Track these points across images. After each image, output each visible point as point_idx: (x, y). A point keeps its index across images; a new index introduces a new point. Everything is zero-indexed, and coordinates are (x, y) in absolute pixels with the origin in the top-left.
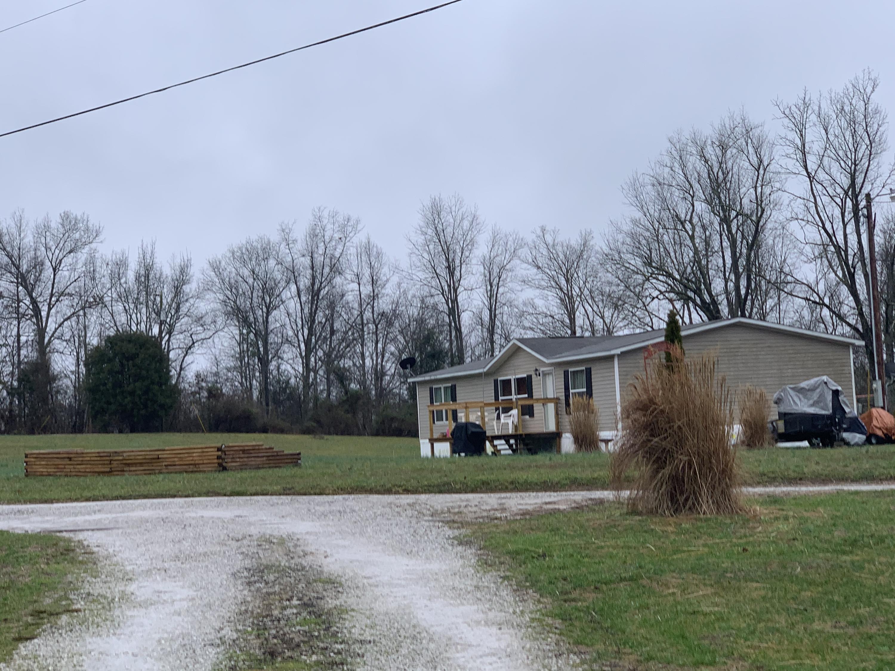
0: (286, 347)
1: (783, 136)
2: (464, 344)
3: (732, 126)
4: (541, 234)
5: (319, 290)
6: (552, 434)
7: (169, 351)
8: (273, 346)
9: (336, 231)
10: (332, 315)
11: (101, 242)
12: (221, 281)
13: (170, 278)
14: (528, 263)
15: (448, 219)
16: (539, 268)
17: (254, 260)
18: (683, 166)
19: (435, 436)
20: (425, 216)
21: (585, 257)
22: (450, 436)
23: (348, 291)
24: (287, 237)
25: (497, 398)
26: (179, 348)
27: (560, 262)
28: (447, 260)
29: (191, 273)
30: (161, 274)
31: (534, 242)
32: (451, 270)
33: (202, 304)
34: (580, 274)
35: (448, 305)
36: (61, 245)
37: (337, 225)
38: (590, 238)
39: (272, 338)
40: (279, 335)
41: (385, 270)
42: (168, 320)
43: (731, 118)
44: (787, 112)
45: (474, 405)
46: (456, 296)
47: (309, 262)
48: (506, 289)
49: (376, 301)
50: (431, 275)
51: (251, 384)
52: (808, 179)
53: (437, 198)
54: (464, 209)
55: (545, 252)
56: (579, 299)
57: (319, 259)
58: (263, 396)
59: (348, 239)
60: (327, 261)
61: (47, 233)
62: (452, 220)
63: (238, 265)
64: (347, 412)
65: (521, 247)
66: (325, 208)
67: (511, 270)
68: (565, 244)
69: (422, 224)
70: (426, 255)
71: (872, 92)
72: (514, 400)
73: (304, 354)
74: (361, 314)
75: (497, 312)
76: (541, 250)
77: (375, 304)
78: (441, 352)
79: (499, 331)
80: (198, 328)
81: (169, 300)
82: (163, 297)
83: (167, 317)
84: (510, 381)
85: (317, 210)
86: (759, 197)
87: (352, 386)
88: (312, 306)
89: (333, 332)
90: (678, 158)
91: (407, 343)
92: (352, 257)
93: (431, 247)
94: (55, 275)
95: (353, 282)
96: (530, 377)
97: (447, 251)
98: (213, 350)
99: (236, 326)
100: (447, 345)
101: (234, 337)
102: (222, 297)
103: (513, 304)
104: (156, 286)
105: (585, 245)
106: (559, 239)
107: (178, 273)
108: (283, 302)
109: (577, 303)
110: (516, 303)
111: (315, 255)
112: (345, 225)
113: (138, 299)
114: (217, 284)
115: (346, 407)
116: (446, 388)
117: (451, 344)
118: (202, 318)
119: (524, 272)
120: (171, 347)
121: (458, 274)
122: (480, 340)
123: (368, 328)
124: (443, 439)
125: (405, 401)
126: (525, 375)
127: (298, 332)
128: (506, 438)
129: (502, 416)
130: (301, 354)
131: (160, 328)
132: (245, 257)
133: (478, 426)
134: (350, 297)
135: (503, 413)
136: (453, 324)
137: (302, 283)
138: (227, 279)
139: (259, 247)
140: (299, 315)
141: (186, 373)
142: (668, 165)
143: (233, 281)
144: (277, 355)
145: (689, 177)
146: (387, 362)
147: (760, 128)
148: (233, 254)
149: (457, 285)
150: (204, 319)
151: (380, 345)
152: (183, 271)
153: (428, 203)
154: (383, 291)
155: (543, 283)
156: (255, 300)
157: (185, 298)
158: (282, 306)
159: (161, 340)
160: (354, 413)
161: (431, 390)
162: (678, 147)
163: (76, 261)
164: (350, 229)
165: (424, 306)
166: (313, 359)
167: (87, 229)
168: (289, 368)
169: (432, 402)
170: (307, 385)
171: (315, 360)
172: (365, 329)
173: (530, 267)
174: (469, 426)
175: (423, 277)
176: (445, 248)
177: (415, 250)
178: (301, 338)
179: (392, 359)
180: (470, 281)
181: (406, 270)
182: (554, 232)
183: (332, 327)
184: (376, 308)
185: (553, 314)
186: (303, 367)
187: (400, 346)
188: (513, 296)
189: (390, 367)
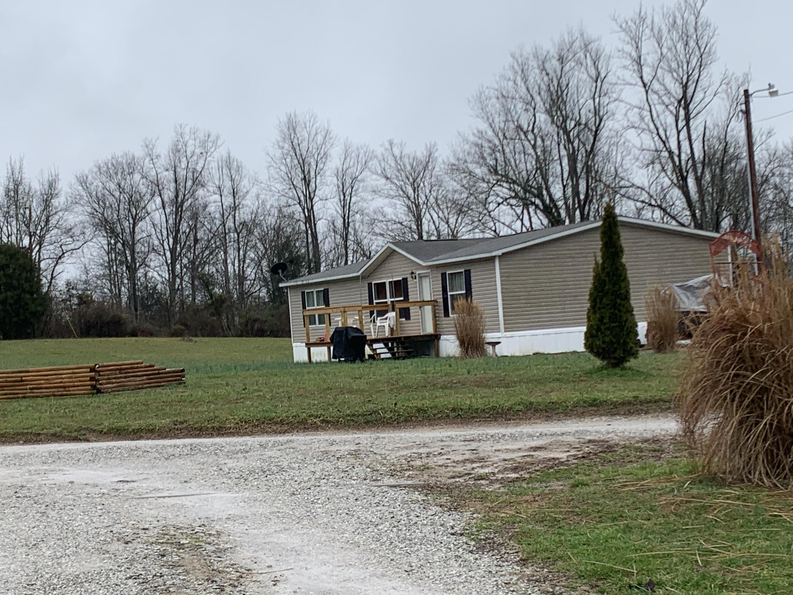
0: (152, 256)
1: (620, 48)
2: (320, 249)
3: (571, 40)
4: (389, 147)
5: (183, 202)
6: (431, 336)
7: (39, 262)
8: (140, 255)
9: (197, 146)
10: (196, 226)
12: (88, 195)
13: (39, 192)
14: (377, 174)
15: (302, 134)
16: (387, 178)
17: (119, 174)
18: (525, 80)
19: (312, 341)
20: (282, 131)
21: (430, 168)
22: (329, 341)
23: (210, 203)
24: (150, 152)
25: (371, 302)
26: (49, 258)
27: (407, 173)
28: (303, 171)
29: (59, 187)
30: (30, 188)
31: (383, 155)
32: (307, 182)
33: (71, 217)
34: (426, 184)
35: (305, 214)
37: (198, 141)
38: (434, 150)
39: (139, 247)
40: (146, 245)
41: (245, 182)
42: (38, 232)
43: (570, 33)
44: (624, 26)
45: (349, 308)
46: (312, 206)
47: (172, 176)
48: (359, 199)
49: (237, 212)
50: (288, 187)
51: (120, 290)
52: (644, 89)
53: (293, 115)
54: (317, 125)
55: (393, 164)
56: (425, 207)
57: (182, 173)
58: (132, 301)
59: (209, 154)
60: (190, 175)
62: (306, 135)
63: (104, 179)
64: (212, 315)
65: (371, 159)
66: (186, 125)
67: (363, 181)
68: (411, 157)
69: (279, 139)
70: (283, 168)
71: (702, 6)
72: (389, 303)
73: (169, 261)
74: (223, 224)
75: (350, 220)
76: (389, 162)
77: (237, 215)
78: (298, 257)
79: (352, 238)
80: (68, 240)
81: (38, 213)
82: (32, 211)
83: (37, 230)
84: (384, 283)
85: (178, 127)
86: (597, 107)
87: (216, 290)
88: (176, 217)
89: (196, 241)
90: (520, 72)
91: (266, 250)
92: (214, 171)
93: (288, 160)
95: (215, 193)
96: (405, 280)
97: (303, 163)
98: (82, 259)
99: (104, 236)
100: (304, 251)
101: (103, 247)
102: (89, 210)
103: (364, 212)
104: (25, 200)
105: (429, 156)
106: (406, 151)
107: (46, 187)
108: (149, 214)
109: (424, 210)
110: (367, 211)
111: (178, 170)
112: (205, 142)
113: (8, 212)
114: (85, 198)
115: (212, 310)
116: (318, 292)
117: (308, 250)
118: (71, 229)
119: (374, 183)
120: (42, 258)
121: (314, 186)
122: (333, 246)
123: (229, 237)
124: (321, 343)
126: (401, 279)
127: (163, 241)
128: (385, 341)
129: (378, 320)
130: (166, 262)
131: (30, 239)
132: (111, 171)
133: (358, 330)
134: (211, 208)
135: (379, 316)
136: (309, 232)
137: (166, 196)
138: (94, 193)
139: (124, 162)
140: (164, 225)
141: (57, 281)
142: (512, 79)
143: (99, 195)
144: (144, 263)
145: (531, 90)
146: (248, 266)
147: (598, 42)
148: (99, 169)
149: (312, 195)
150: (73, 231)
151: (241, 252)
152: (51, 186)
153: (284, 119)
154: (243, 202)
155: (392, 193)
156: (122, 212)
157: (54, 211)
158: (147, 218)
159: (32, 251)
160: (219, 315)
161: (303, 293)
162: (520, 62)
164: (210, 144)
165: (281, 216)
166: (178, 266)
168: (155, 274)
169: (304, 307)
170: (173, 290)
171: (181, 267)
172: (227, 237)
173: (379, 178)
174: (349, 329)
175: (280, 189)
176: (301, 161)
177: (273, 163)
178: (167, 247)
179: (253, 265)
180: (324, 191)
181: (265, 182)
182: (401, 145)
183: (195, 236)
184: (237, 218)
185: (401, 221)
186: (169, 274)
187: (260, 253)
188: (365, 205)
189: (250, 272)
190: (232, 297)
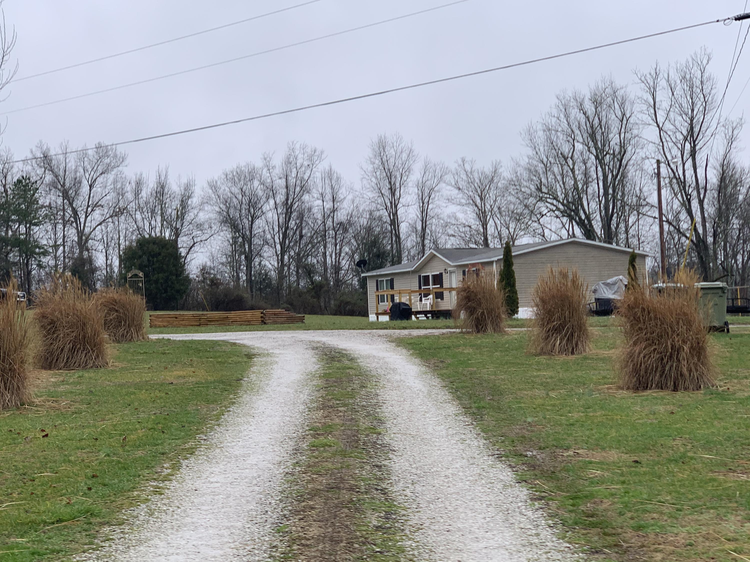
0: (266, 248)
1: (640, 96)
2: (402, 247)
3: (603, 86)
4: (462, 163)
5: (292, 204)
8: (256, 247)
9: (305, 159)
10: (301, 224)
11: (126, 166)
12: (217, 197)
13: (177, 194)
14: (451, 185)
15: (391, 152)
16: (460, 189)
17: (242, 181)
18: (567, 116)
19: (380, 311)
20: (373, 149)
21: (495, 181)
22: (389, 311)
23: (314, 206)
24: (268, 164)
25: (420, 287)
26: (184, 247)
27: (476, 185)
28: (390, 183)
29: (194, 191)
30: (172, 191)
31: (456, 170)
32: (392, 191)
34: (491, 195)
35: (390, 217)
36: (95, 168)
37: (306, 155)
38: (499, 166)
39: (256, 241)
40: (261, 238)
41: (343, 190)
43: (603, 81)
44: (643, 79)
45: (404, 291)
46: (397, 211)
47: (284, 183)
48: (434, 206)
49: (335, 214)
50: (377, 195)
51: (239, 276)
52: (658, 129)
53: (383, 136)
54: (403, 145)
55: (464, 177)
56: (490, 214)
57: (292, 181)
58: (249, 284)
59: (314, 166)
60: (298, 182)
61: (86, 159)
62: (394, 153)
63: (230, 184)
64: (313, 297)
65: (446, 174)
66: (297, 142)
67: (438, 191)
68: (480, 171)
69: (371, 156)
70: (373, 179)
71: (707, 64)
72: (431, 289)
73: (279, 252)
74: (324, 223)
75: (428, 223)
76: (462, 176)
77: (335, 217)
78: (384, 252)
79: (429, 238)
80: (198, 232)
84: (428, 276)
85: (291, 144)
86: (622, 141)
87: (316, 277)
88: (286, 216)
89: (301, 236)
90: (564, 110)
91: (359, 245)
92: (318, 180)
93: (378, 173)
94: (90, 190)
95: (318, 199)
96: (441, 274)
97: (390, 176)
98: (210, 249)
99: (229, 231)
100: (389, 247)
101: (228, 240)
102: (217, 209)
103: (439, 217)
105: (495, 171)
106: (475, 167)
107: (183, 190)
108: (264, 213)
109: (488, 217)
110: (442, 216)
111: (290, 178)
112: (312, 156)
114: (214, 199)
115: (313, 293)
116: (387, 280)
117: (392, 247)
119: (449, 193)
121: (398, 194)
122: (414, 244)
123: (329, 234)
124: (385, 313)
125: (356, 290)
126: (438, 273)
127: (274, 236)
128: (425, 313)
129: (423, 299)
130: (276, 252)
132: (236, 178)
133: (407, 305)
134: (315, 210)
135: (424, 297)
136: (394, 232)
137: (279, 198)
138: (222, 195)
139: (247, 171)
140: (276, 222)
142: (556, 115)
143: (226, 197)
144: (259, 254)
145: (572, 125)
146: (343, 259)
147: (624, 89)
148: (226, 176)
149: (397, 202)
150: (202, 225)
151: (338, 247)
152: (188, 188)
153: (376, 140)
154: (341, 206)
155: (463, 201)
156: (243, 212)
158: (263, 217)
160: (319, 298)
161: (377, 281)
162: (563, 103)
163: (107, 180)
164: (316, 158)
165: (372, 218)
166: (286, 257)
167: (115, 156)
168: (268, 263)
169: (377, 289)
170: (282, 277)
171: (289, 257)
172: (327, 234)
173: (453, 188)
174: (402, 305)
175: (371, 196)
176: (389, 174)
177: (365, 176)
178: (277, 240)
179: (347, 258)
180: (407, 200)
181: (359, 190)
182: (472, 162)
183: (301, 232)
184: (335, 219)
185: (470, 224)
186: (278, 263)
187: (353, 247)
188: (440, 211)
189: (345, 263)
190: (329, 284)
